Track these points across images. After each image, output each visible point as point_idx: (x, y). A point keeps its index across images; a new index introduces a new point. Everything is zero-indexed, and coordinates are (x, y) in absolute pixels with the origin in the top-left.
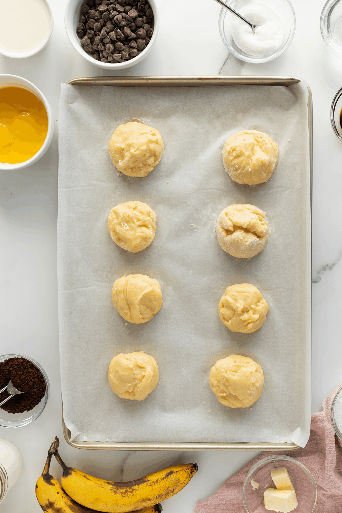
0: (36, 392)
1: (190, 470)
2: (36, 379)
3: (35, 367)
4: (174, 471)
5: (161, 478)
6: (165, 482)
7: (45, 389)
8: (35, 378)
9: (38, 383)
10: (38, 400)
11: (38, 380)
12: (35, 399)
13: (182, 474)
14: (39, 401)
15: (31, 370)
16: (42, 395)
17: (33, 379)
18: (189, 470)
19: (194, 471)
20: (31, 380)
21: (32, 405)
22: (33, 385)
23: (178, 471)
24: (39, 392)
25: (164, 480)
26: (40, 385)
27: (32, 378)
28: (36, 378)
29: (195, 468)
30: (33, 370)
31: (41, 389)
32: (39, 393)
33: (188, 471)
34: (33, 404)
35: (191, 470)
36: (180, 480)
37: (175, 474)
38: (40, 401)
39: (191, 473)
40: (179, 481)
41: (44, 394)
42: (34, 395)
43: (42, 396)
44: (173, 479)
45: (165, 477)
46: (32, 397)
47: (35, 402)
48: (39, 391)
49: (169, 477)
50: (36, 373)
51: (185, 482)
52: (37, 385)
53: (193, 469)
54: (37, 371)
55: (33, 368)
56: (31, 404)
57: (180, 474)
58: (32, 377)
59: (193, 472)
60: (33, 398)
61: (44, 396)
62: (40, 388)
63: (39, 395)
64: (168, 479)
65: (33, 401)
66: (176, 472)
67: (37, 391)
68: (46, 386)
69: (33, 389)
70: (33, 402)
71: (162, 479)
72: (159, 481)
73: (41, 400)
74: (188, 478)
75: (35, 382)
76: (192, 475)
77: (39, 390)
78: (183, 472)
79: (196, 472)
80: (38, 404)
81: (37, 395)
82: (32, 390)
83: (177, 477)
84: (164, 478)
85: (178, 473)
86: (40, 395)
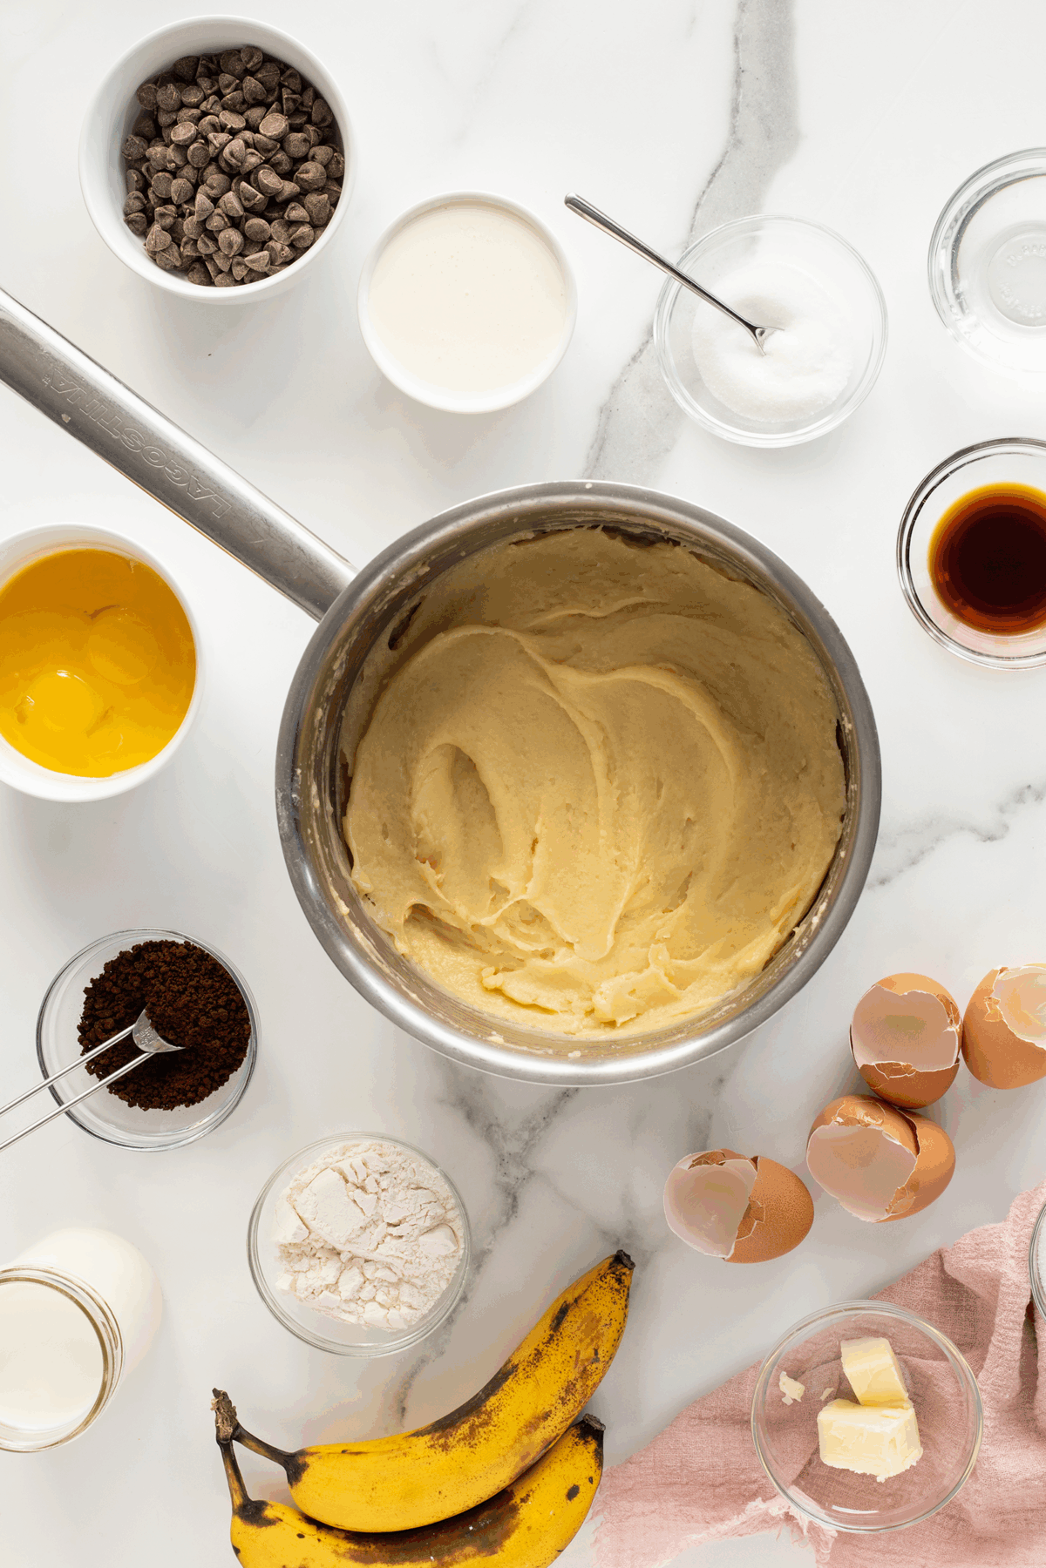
0: (219, 1050)
1: (612, 1275)
2: (220, 1010)
3: (223, 975)
4: (568, 1303)
5: (545, 1341)
6: (560, 1344)
7: (247, 1045)
8: (220, 1007)
9: (225, 1023)
10: (221, 1073)
11: (229, 1013)
12: (212, 1070)
13: (593, 1298)
14: (223, 1079)
15: (210, 982)
16: (236, 1060)
17: (213, 1008)
18: (608, 1277)
19: (624, 1274)
20: (209, 1012)
21: (201, 1089)
22: (213, 1027)
23: (580, 1297)
24: (228, 1053)
25: (556, 1342)
26: (233, 1030)
27: (210, 1006)
28: (224, 1007)
29: (622, 1263)
30: (216, 981)
31: (234, 1044)
32: (225, 1054)
33: (607, 1280)
34: (204, 1085)
35: (614, 1273)
36: (598, 1316)
37: (577, 1309)
38: (227, 1080)
39: (619, 1281)
40: (599, 1321)
41: (243, 1060)
42: (210, 1060)
43: (234, 1064)
44: (578, 1324)
45: (552, 1332)
46: (206, 1063)
47: (212, 1079)
48: (227, 1048)
49: (565, 1324)
50: (222, 993)
51: (618, 1315)
52: (223, 1030)
53: (619, 1268)
54: (226, 987)
55: (217, 977)
56: (200, 1084)
57: (588, 1302)
58: (212, 1003)
59: (623, 1277)
60: (206, 1067)
61: (241, 1063)
62: (232, 1040)
63: (225, 1061)
64: (564, 1334)
65: (205, 1076)
66: (576, 1301)
67: (223, 1046)
68: (249, 1034)
69: (210, 1039)
70: (207, 1081)
71: (549, 1342)
72: (544, 1352)
73: (231, 1076)
74: (618, 1302)
75: (219, 1020)
76: (625, 1286)
77: (228, 1046)
78: (595, 1291)
79: (631, 1275)
80: (221, 1088)
81: (221, 1060)
82: (208, 1042)
83: (584, 1314)
84: (552, 1336)
85: (583, 1303)
86: (229, 1061)
